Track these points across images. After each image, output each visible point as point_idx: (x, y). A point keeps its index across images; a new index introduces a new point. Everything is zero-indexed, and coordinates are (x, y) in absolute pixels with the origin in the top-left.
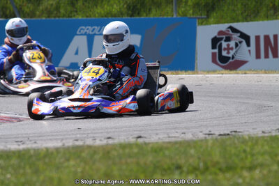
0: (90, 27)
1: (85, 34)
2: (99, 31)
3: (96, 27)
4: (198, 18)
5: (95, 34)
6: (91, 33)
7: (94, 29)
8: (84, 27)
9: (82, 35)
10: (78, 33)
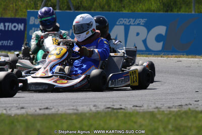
0: (127, 19)
1: (123, 24)
2: (134, 22)
3: (132, 19)
5: (130, 25)
6: (127, 24)
7: (130, 21)
8: (122, 19)
9: (121, 25)
10: (117, 23)
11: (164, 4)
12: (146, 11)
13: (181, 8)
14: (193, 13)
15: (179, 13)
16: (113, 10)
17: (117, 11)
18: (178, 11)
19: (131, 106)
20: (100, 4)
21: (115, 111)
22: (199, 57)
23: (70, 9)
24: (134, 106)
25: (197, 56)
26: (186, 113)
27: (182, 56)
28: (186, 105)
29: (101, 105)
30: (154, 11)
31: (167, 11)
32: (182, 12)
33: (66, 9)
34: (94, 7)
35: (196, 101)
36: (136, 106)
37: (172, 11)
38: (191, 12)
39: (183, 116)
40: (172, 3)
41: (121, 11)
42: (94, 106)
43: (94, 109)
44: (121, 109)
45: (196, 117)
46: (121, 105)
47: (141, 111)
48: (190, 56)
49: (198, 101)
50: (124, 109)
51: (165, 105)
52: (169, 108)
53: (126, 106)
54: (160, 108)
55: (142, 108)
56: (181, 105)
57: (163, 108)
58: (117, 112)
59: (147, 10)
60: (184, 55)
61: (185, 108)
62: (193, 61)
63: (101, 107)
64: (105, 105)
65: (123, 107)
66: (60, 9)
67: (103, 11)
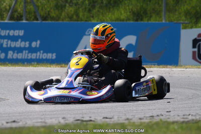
4: (183, 23)
8: (91, 29)
9: (89, 35)
10: (86, 33)
11: (134, 13)
12: (116, 21)
13: (151, 17)
14: (164, 21)
15: (150, 22)
16: (82, 20)
17: (86, 21)
18: (148, 20)
19: (101, 118)
20: (68, 15)
21: (85, 123)
22: (171, 66)
23: (37, 20)
24: (104, 118)
25: (169, 66)
26: (157, 124)
27: (153, 66)
28: (158, 116)
29: (70, 117)
30: (123, 20)
31: (137, 20)
32: (152, 21)
33: (33, 20)
34: (62, 17)
35: (167, 112)
36: (106, 118)
37: (142, 20)
38: (162, 21)
39: (155, 127)
40: (142, 12)
41: (90, 20)
42: (64, 118)
43: (62, 121)
44: (91, 121)
45: (167, 128)
46: (90, 117)
47: (111, 123)
48: (161, 66)
49: (170, 112)
50: (94, 121)
51: (136, 116)
52: (140, 119)
53: (96, 118)
54: (131, 119)
55: (112, 120)
56: (152, 116)
57: (134, 119)
58: (87, 124)
59: (117, 19)
60: (155, 65)
61: (157, 119)
62: (164, 71)
63: (71, 120)
64: (74, 118)
65: (92, 119)
66: (27, 20)
67: (71, 20)
